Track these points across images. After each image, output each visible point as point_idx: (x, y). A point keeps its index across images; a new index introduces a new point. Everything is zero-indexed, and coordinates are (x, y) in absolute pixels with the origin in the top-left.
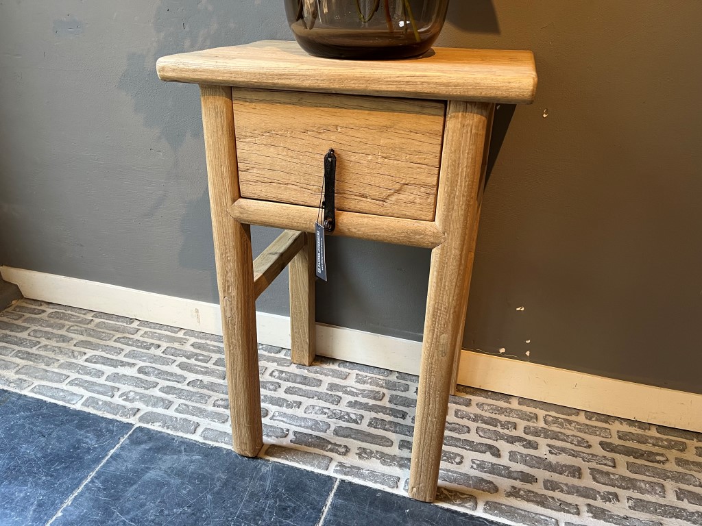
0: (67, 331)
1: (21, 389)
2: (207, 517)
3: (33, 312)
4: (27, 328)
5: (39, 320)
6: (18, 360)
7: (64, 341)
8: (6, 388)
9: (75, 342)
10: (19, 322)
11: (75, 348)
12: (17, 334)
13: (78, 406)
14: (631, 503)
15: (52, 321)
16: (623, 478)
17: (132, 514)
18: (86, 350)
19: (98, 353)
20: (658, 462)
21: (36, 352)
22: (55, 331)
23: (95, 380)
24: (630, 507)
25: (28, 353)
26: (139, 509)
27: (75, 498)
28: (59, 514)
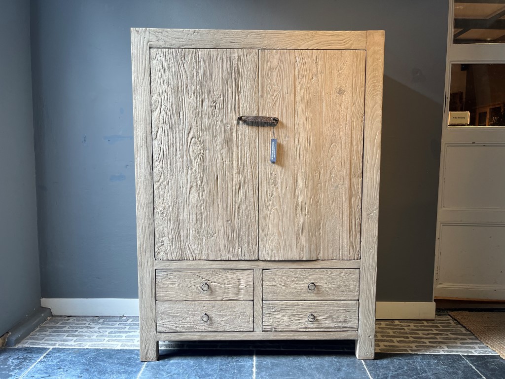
0: (89, 325)
1: (83, 346)
3: (62, 320)
5: (69, 323)
6: (71, 338)
7: (91, 329)
9: (97, 328)
11: (99, 330)
15: (77, 322)
17: (172, 373)
18: (106, 330)
19: (113, 330)
21: (79, 334)
22: (82, 326)
23: (119, 338)
25: (74, 335)
27: (142, 374)
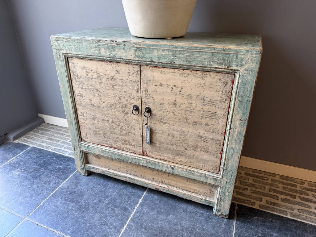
0: (63, 132)
1: (48, 149)
2: (108, 189)
4: (49, 131)
6: (47, 140)
7: (62, 135)
8: (43, 149)
9: (66, 135)
10: (47, 129)
11: (66, 137)
12: (46, 132)
13: (67, 155)
14: (252, 191)
16: (251, 184)
20: (265, 180)
21: (53, 138)
22: (59, 132)
24: (252, 193)
25: (50, 138)
26: (87, 185)
27: (66, 182)
28: (61, 186)
